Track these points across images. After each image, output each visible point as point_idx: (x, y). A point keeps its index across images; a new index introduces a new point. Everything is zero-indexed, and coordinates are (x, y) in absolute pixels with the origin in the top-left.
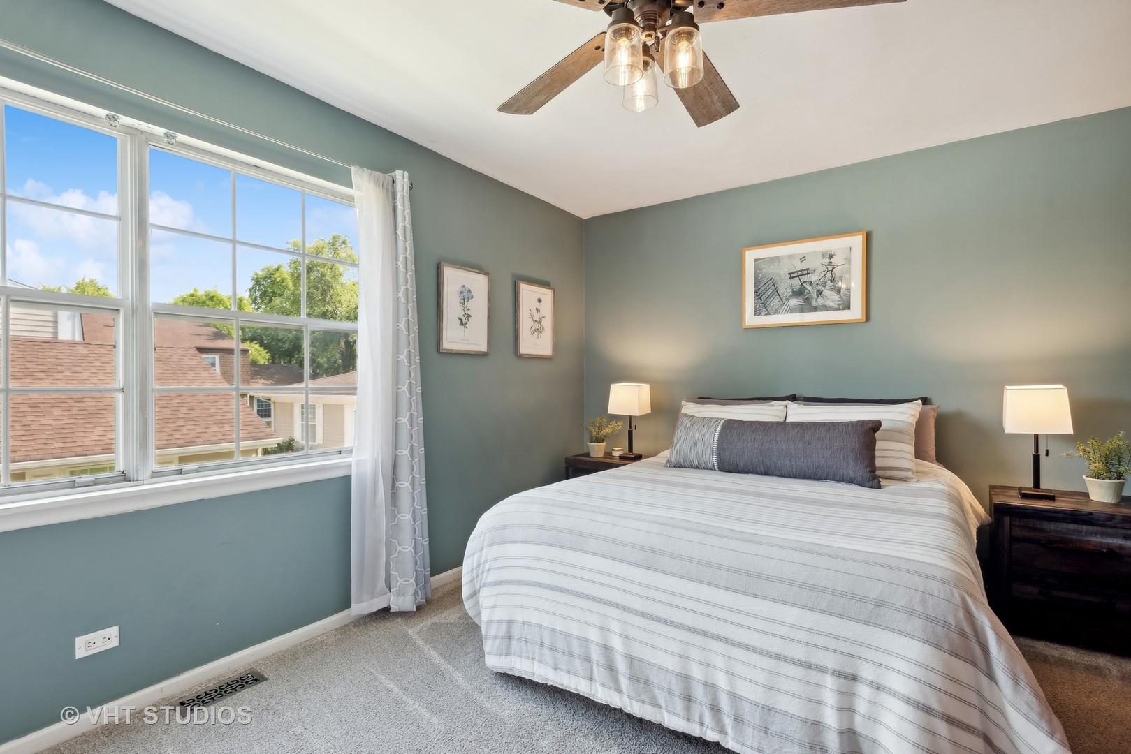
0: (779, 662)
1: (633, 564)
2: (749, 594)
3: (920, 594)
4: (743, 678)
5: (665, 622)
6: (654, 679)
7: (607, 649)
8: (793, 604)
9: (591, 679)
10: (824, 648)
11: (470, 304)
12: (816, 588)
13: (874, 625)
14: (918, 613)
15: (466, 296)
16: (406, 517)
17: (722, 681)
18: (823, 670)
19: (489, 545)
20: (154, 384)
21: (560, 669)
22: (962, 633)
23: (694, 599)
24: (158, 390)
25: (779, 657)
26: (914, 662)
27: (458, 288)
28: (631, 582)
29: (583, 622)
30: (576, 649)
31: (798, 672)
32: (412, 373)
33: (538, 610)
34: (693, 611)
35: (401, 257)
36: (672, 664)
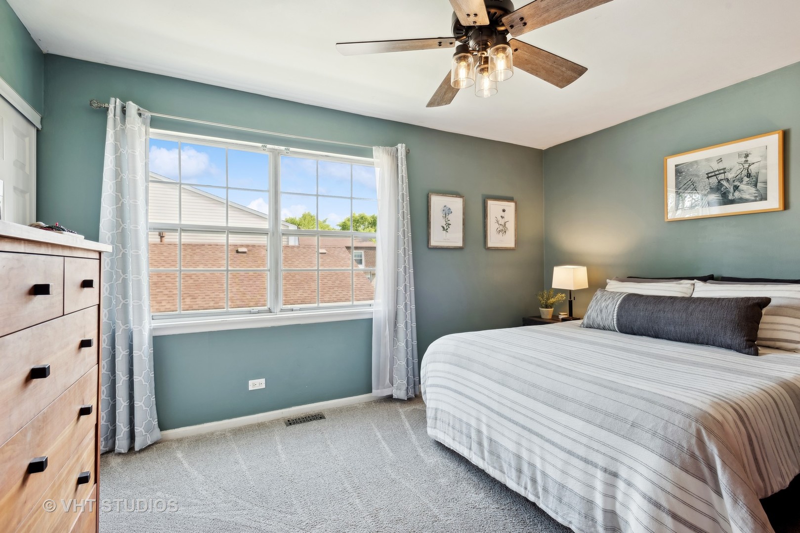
0: (570, 455)
1: (495, 381)
2: (555, 408)
3: (664, 422)
4: (550, 463)
5: (510, 420)
6: (503, 455)
7: (479, 432)
8: (580, 418)
9: (470, 449)
10: (597, 451)
11: (450, 217)
12: (596, 409)
13: (630, 439)
14: (660, 435)
15: (447, 212)
16: (402, 344)
17: (538, 463)
18: (595, 465)
19: (429, 363)
20: (282, 267)
21: (456, 440)
22: (693, 455)
23: (525, 407)
24: (284, 270)
25: (570, 453)
26: (652, 470)
27: (442, 207)
28: (493, 392)
29: (469, 414)
30: (464, 430)
31: (581, 465)
32: (406, 261)
33: (449, 404)
34: (524, 415)
35: (400, 193)
36: (512, 447)
